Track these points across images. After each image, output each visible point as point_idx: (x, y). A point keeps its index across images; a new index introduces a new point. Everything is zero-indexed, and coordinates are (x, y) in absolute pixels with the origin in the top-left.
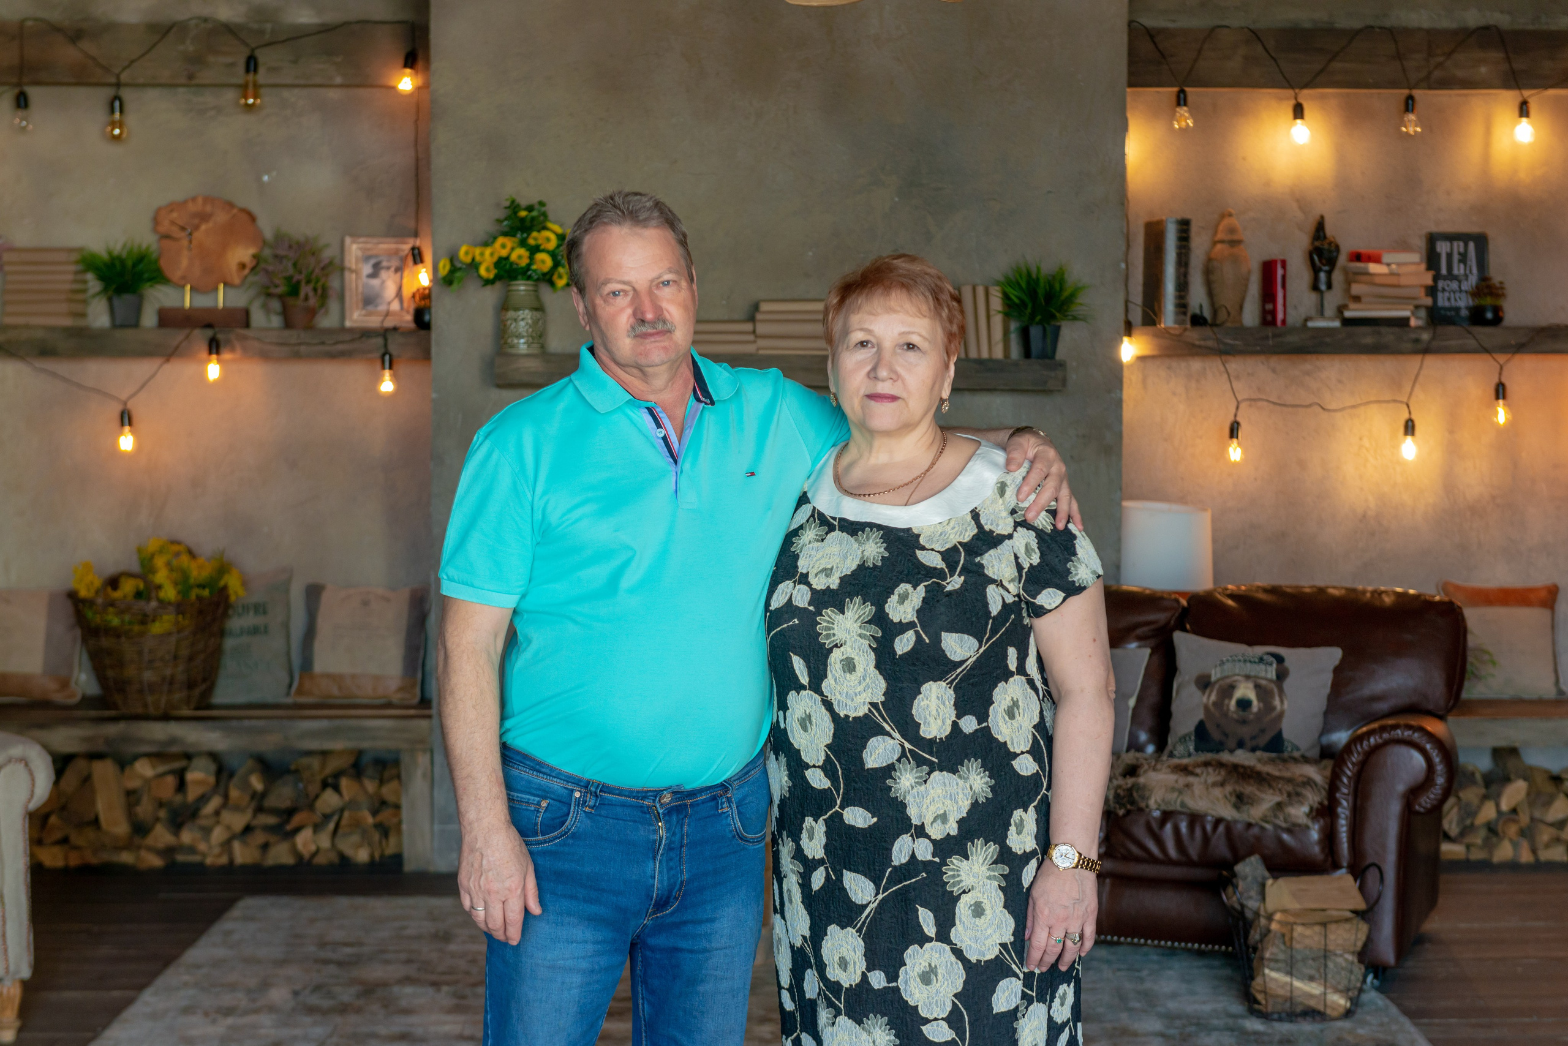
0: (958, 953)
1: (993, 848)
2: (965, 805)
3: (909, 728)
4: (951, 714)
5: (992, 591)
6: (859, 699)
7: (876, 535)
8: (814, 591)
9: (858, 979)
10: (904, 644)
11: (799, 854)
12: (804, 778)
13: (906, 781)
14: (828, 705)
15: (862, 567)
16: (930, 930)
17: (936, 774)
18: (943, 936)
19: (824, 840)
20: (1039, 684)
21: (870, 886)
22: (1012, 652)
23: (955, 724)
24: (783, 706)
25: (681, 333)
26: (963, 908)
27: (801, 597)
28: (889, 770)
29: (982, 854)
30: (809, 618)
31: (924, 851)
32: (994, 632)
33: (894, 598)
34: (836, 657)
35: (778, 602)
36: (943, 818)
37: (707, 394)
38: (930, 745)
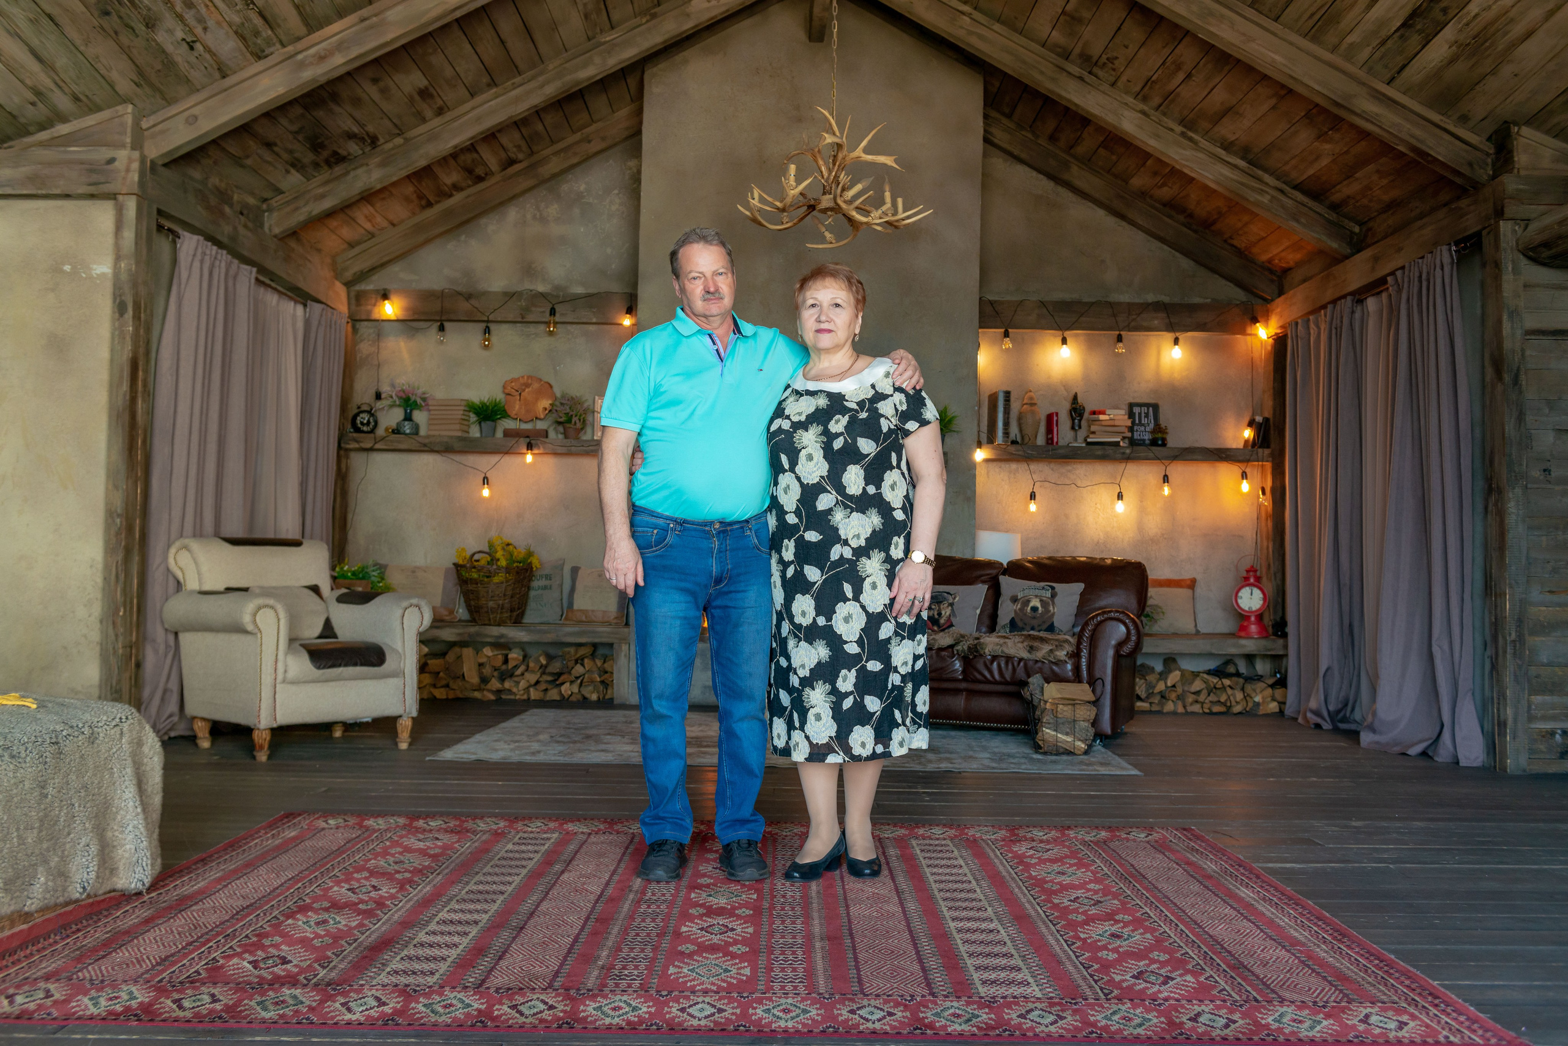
0: (863, 607)
1: (883, 554)
2: (869, 531)
3: (840, 489)
4: (862, 483)
5: (882, 420)
6: (815, 475)
7: (824, 395)
8: (792, 422)
9: (811, 621)
10: (838, 444)
11: (781, 561)
12: (785, 519)
13: (838, 517)
14: (798, 478)
15: (817, 409)
16: (850, 595)
17: (854, 513)
18: (856, 598)
19: (793, 550)
20: (907, 476)
21: (818, 572)
22: (894, 455)
23: (864, 489)
24: (776, 484)
25: (727, 301)
26: (867, 585)
27: (786, 425)
28: (829, 511)
29: (877, 557)
30: (790, 435)
31: (848, 553)
32: (885, 441)
33: (833, 422)
34: (803, 453)
35: (773, 428)
36: (858, 536)
37: (740, 332)
38: (851, 498)
